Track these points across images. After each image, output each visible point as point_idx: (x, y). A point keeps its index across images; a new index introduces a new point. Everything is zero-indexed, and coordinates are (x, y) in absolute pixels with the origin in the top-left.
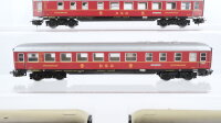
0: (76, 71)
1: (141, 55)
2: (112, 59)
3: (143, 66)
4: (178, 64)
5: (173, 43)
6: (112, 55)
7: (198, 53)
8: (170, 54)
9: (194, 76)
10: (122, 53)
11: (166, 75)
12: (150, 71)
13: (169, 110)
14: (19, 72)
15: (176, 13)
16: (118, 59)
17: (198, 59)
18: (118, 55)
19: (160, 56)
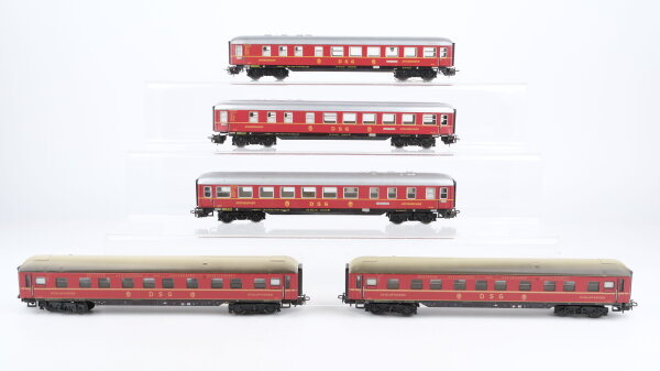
0: (278, 210)
1: (364, 190)
2: (326, 195)
3: (366, 204)
4: (411, 202)
5: (405, 175)
6: (327, 190)
7: (437, 188)
8: (402, 189)
9: (434, 218)
10: (340, 188)
11: (397, 216)
12: (376, 211)
13: (394, 257)
14: (203, 211)
15: (415, 130)
16: (333, 195)
17: (437, 196)
18: (334, 190)
19: (389, 191)
